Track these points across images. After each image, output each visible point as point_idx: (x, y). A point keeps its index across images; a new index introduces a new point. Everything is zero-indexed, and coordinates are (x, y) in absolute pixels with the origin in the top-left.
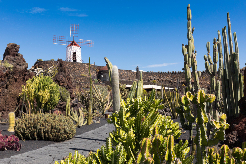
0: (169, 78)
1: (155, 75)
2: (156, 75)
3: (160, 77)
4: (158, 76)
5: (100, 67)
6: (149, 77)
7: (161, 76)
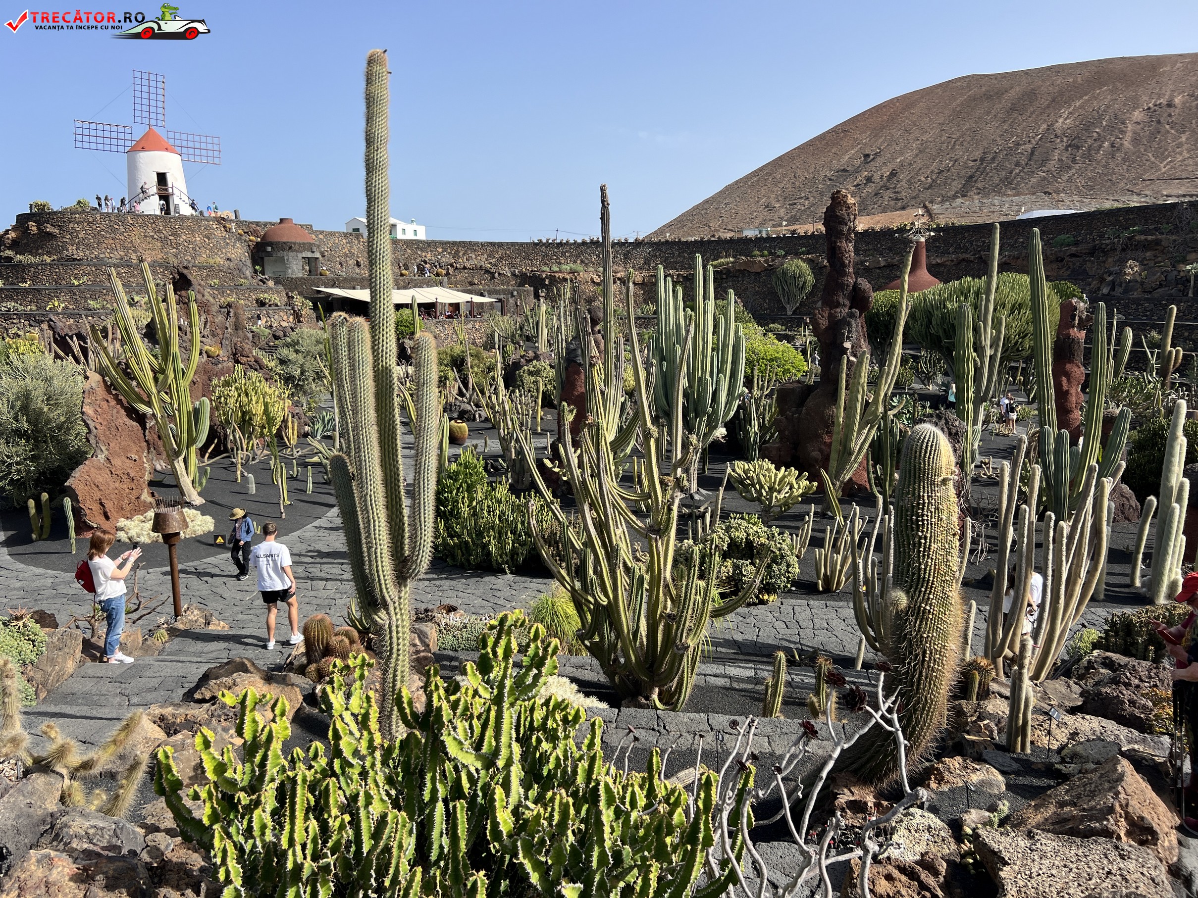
1: (440, 250)
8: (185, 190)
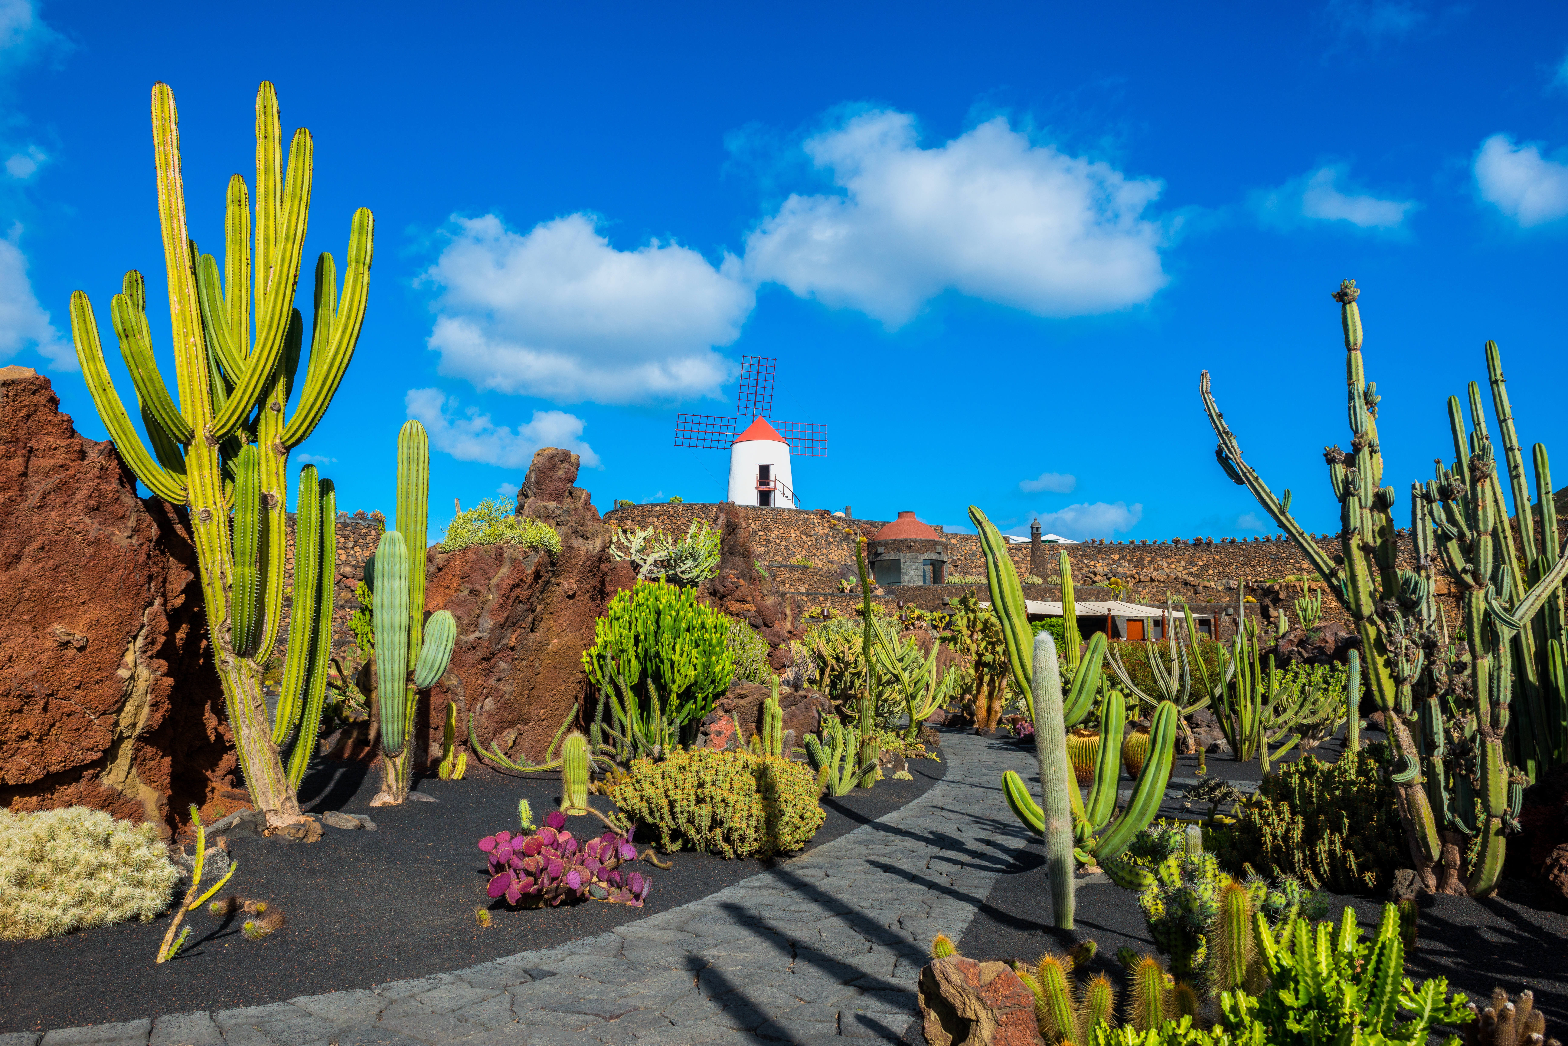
0: (1179, 569)
1: (1116, 557)
2: (1123, 557)
3: (1140, 564)
4: (1129, 561)
5: (873, 524)
6: (1088, 566)
7: (1141, 560)
8: (790, 485)
